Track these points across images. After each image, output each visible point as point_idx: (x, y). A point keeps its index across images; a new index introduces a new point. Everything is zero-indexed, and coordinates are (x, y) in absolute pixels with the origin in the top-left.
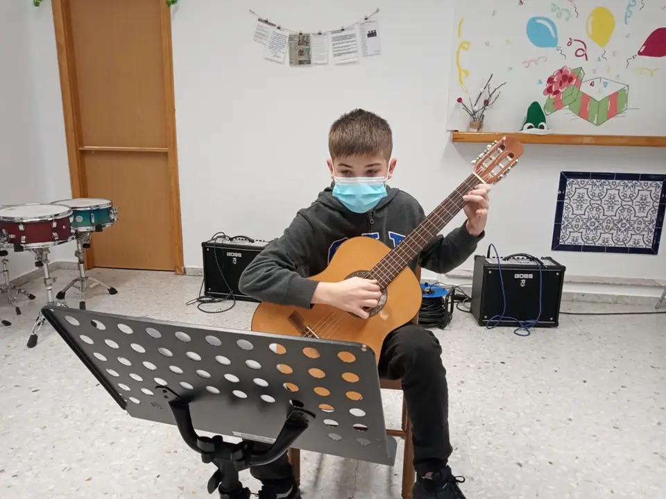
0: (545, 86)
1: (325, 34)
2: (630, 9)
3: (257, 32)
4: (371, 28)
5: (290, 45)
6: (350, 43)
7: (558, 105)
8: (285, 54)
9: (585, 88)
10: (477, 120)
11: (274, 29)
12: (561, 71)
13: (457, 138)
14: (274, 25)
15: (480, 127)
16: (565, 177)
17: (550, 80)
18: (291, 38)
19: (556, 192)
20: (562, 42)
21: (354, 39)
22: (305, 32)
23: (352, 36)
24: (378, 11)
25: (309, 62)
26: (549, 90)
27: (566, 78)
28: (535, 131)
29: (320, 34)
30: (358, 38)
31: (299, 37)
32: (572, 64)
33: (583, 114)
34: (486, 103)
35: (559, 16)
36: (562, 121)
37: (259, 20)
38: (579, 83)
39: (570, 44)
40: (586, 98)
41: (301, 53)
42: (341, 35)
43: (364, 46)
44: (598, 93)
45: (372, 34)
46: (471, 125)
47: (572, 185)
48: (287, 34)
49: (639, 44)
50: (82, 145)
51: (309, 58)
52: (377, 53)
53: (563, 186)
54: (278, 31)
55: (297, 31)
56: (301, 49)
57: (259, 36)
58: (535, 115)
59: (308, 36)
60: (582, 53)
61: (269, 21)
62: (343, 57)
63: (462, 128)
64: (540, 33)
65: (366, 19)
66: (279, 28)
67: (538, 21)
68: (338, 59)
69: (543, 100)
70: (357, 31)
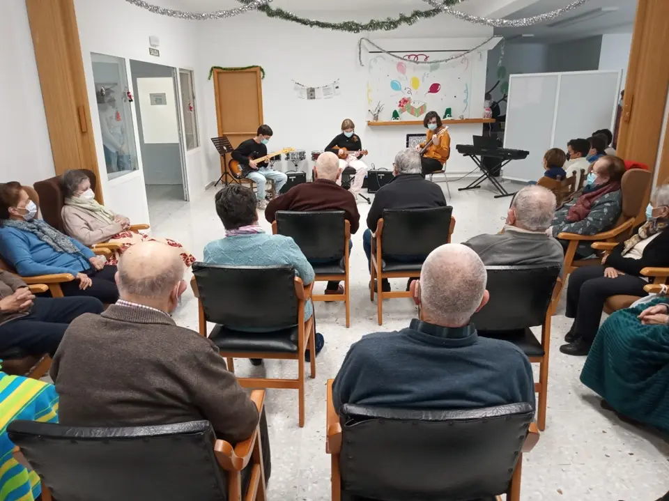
0: (399, 104)
1: (320, 88)
2: (424, 77)
4: (337, 85)
5: (307, 92)
6: (330, 91)
7: (403, 111)
8: (305, 95)
9: (411, 104)
10: (376, 118)
11: (301, 86)
12: (403, 99)
13: (369, 124)
15: (377, 119)
16: (408, 136)
17: (400, 102)
18: (307, 90)
19: (406, 142)
20: (403, 88)
22: (313, 87)
23: (330, 88)
24: (339, 79)
25: (314, 98)
26: (400, 105)
27: (405, 101)
28: (396, 121)
29: (318, 88)
30: (332, 89)
31: (310, 89)
32: (407, 96)
33: (412, 113)
34: (379, 111)
35: (401, 80)
36: (406, 117)
37: (296, 83)
38: (410, 102)
39: (405, 89)
40: (413, 108)
41: (312, 95)
42: (326, 88)
43: (335, 92)
44: (417, 106)
45: (337, 87)
46: (374, 119)
47: (411, 139)
48: (306, 88)
49: (428, 89)
50: (223, 132)
51: (315, 96)
52: (339, 94)
53: (408, 140)
55: (309, 87)
56: (311, 93)
57: (296, 89)
58: (395, 115)
59: (314, 89)
60: (410, 92)
61: (299, 83)
62: (327, 96)
63: (371, 120)
64: (395, 86)
65: (335, 82)
66: (303, 86)
67: (394, 82)
68: (325, 97)
69: (398, 109)
70: (331, 86)
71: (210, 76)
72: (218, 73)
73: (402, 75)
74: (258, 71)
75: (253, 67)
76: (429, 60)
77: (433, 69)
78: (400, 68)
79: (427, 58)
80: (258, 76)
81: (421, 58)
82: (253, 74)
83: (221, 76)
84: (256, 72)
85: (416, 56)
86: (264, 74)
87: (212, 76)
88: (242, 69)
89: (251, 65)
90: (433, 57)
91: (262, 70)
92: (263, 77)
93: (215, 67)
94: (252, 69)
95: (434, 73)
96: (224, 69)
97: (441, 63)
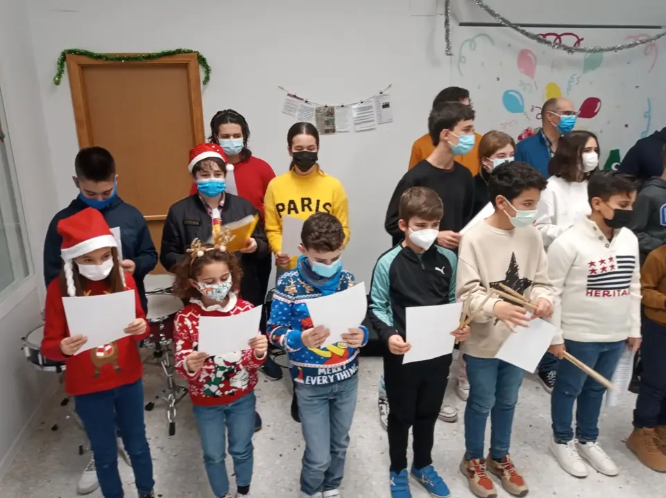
1: (347, 106)
2: (571, 84)
3: (286, 106)
4: (386, 101)
5: (316, 115)
6: (368, 114)
11: (303, 103)
12: (527, 130)
14: (302, 99)
18: (317, 111)
20: (527, 108)
21: (371, 110)
22: (330, 105)
23: (371, 107)
24: (390, 86)
25: (333, 131)
29: (343, 106)
30: (374, 109)
31: (324, 110)
32: (534, 125)
35: (525, 89)
37: (289, 95)
39: (532, 110)
41: (327, 123)
42: (361, 107)
43: (380, 115)
45: (386, 106)
48: (315, 107)
51: (334, 127)
52: (390, 121)
54: (306, 104)
55: (323, 104)
56: (327, 120)
57: (288, 108)
59: (332, 109)
61: (297, 96)
62: (363, 125)
64: (512, 103)
65: (381, 93)
66: (306, 102)
67: (511, 93)
68: (358, 128)
70: (373, 103)
71: (59, 75)
72: (83, 67)
73: (526, 78)
74: (193, 63)
75: (179, 52)
76: (583, 45)
77: (591, 65)
78: (525, 60)
79: (579, 41)
80: (192, 76)
81: (569, 41)
82: (179, 73)
83: (91, 74)
84: (185, 66)
85: (559, 37)
86: (208, 71)
87: (65, 76)
88: (149, 57)
89: (173, 49)
90: (591, 38)
91: (202, 61)
92: (207, 79)
93: (70, 52)
94: (178, 59)
95: (591, 75)
96: (99, 57)
97: (606, 54)
